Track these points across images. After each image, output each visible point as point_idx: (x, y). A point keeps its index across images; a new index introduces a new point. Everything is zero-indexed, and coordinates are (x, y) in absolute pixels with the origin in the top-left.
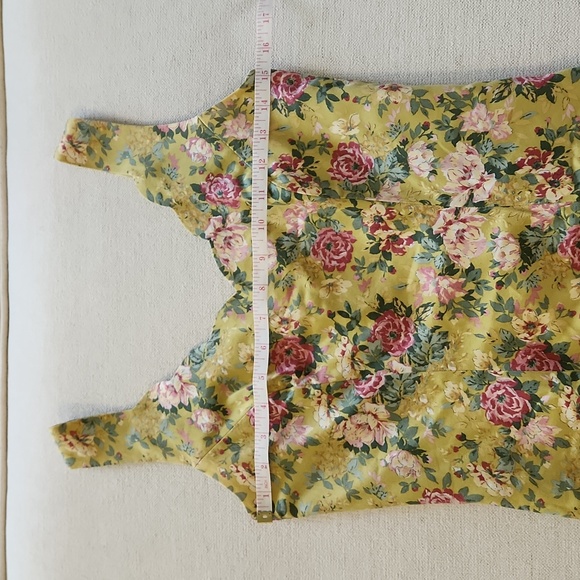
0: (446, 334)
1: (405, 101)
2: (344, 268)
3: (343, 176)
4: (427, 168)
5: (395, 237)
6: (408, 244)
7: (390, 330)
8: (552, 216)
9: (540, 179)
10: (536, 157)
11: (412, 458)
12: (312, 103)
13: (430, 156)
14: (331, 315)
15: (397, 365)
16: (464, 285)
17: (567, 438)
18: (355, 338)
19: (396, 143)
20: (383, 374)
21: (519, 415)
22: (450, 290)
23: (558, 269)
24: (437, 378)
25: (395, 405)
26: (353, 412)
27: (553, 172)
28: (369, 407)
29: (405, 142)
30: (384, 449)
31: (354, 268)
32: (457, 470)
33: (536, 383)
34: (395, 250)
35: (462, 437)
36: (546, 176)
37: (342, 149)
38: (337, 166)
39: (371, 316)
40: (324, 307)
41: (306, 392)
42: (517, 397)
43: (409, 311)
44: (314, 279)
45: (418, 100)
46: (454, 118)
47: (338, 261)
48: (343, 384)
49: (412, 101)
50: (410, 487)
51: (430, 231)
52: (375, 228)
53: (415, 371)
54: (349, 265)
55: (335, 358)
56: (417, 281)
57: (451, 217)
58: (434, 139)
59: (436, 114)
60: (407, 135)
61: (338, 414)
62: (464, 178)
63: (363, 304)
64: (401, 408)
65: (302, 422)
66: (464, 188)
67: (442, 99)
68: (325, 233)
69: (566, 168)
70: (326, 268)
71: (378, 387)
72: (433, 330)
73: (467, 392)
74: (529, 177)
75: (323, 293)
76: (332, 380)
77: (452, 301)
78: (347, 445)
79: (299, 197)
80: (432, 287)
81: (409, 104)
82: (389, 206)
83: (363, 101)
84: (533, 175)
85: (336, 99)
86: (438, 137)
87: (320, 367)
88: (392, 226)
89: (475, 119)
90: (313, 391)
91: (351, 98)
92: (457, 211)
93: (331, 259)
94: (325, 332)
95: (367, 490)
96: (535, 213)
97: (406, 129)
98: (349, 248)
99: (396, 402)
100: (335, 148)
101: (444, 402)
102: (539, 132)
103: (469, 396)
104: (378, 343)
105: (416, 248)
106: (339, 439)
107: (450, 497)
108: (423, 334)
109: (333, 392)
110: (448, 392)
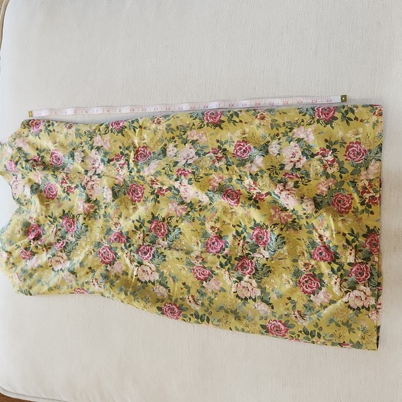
0: (87, 226)
2: (54, 198)
3: (54, 163)
4: (81, 159)
5: (70, 186)
6: (74, 189)
7: (68, 224)
8: (123, 180)
9: (118, 165)
10: (118, 157)
11: (72, 275)
12: (42, 133)
13: (83, 155)
14: (46, 217)
15: (70, 238)
16: (94, 207)
17: (127, 271)
18: (57, 225)
19: (71, 149)
20: (65, 241)
21: (111, 260)
22: (88, 208)
23: (127, 201)
24: (84, 244)
25: (69, 254)
26: (54, 255)
27: (122, 163)
28: (60, 254)
29: (74, 149)
30: (63, 271)
31: (57, 199)
32: (86, 281)
33: (117, 248)
34: (70, 191)
35: (90, 268)
36: (120, 164)
37: (54, 152)
38: (52, 159)
39: (61, 217)
40: (43, 213)
41: (37, 247)
42: (110, 253)
43: (74, 217)
44: (42, 201)
46: (90, 140)
47: (53, 195)
48: (51, 244)
49: (76, 133)
50: (70, 287)
51: (81, 184)
52: (62, 183)
53: (77, 241)
54: (56, 197)
55: (49, 234)
56: (77, 204)
57: (89, 179)
58: (84, 148)
59: (84, 139)
60: (75, 146)
61: (49, 256)
62: (93, 164)
63: (57, 213)
64: (71, 255)
65: (38, 258)
66: (93, 168)
67: (85, 133)
68: (48, 184)
69: (127, 162)
70: (47, 198)
71: (63, 246)
72: (82, 224)
74: (114, 165)
75: (44, 208)
76: (46, 242)
77: (89, 213)
78: (53, 269)
79: (35, 169)
80: (82, 207)
81: (74, 134)
82: (67, 174)
83: (60, 133)
84: (116, 164)
85: (51, 132)
86: (86, 148)
87: (43, 237)
88: (68, 182)
89: (98, 140)
90: (39, 247)
91: (56, 131)
92: (91, 177)
93: (50, 195)
94: (46, 223)
95: (55, 287)
96: (117, 179)
97: (75, 144)
98: (56, 190)
99: (69, 252)
100: (52, 151)
101: (85, 253)
102: (120, 148)
103: (94, 251)
104: (64, 228)
105: (77, 191)
106: (50, 266)
107: (84, 291)
108: (79, 225)
109: (48, 247)
110: (87, 249)
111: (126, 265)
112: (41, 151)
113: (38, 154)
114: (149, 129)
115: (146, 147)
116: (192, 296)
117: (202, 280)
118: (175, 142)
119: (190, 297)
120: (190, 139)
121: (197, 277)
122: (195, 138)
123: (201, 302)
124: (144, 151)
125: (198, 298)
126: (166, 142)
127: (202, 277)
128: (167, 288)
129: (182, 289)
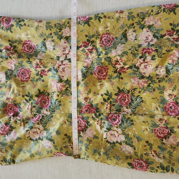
0: (60, 102)
1: (44, 26)
2: (28, 81)
3: (26, 51)
4: (52, 48)
5: (43, 70)
6: (48, 72)
7: (43, 101)
8: (90, 63)
9: (87, 51)
10: (85, 44)
11: (50, 142)
12: (14, 27)
13: (53, 44)
14: (23, 96)
15: (45, 112)
16: (65, 85)
17: (98, 136)
18: (32, 103)
19: (42, 40)
20: (41, 115)
21: (83, 127)
22: (61, 87)
23: (94, 80)
24: (58, 116)
25: (45, 125)
26: (32, 128)
27: (90, 48)
28: (37, 126)
29: (45, 39)
30: (42, 140)
31: (31, 81)
32: (64, 146)
33: (88, 117)
34: (44, 74)
35: (66, 135)
36: (88, 50)
37: (26, 42)
38: (24, 48)
39: (36, 96)
40: (21, 94)
41: (16, 122)
42: (83, 122)
43: (49, 94)
44: (18, 84)
45: (48, 25)
46: (60, 31)
47: (26, 78)
48: (28, 119)
49: (46, 26)
50: (50, 152)
51: (54, 68)
52: (36, 67)
53: (51, 114)
54: (29, 80)
55: (25, 110)
56: (51, 84)
57: (60, 63)
58: (54, 38)
59: (54, 30)
60: (45, 37)
61: (27, 129)
62: (64, 51)
63: (34, 92)
64: (47, 126)
65: (16, 132)
66: (64, 54)
67: (55, 25)
68: (21, 69)
69: (94, 47)
70: (22, 81)
71: (39, 119)
72: (56, 100)
73: (67, 120)
74: (83, 50)
75: (21, 89)
76: (24, 118)
77: (61, 91)
78: (31, 139)
79: (10, 57)
80: (55, 86)
81: (45, 27)
82: (40, 60)
83: (30, 26)
84: (85, 50)
85: (22, 26)
86: (55, 38)
87: (21, 113)
88: (42, 66)
90: (18, 121)
91: (27, 25)
92: (62, 62)
93: (24, 78)
94: (22, 102)
95: (36, 154)
96: (85, 62)
97: (45, 35)
98: (29, 74)
99: (45, 124)
100: (24, 42)
101: (60, 124)
102: (86, 36)
103: (68, 121)
104: (39, 105)
105: (50, 74)
106: (28, 137)
107: (63, 155)
108: (53, 102)
109: (25, 121)
110: (61, 120)
111: (97, 131)
112: (13, 42)
113: (10, 45)
114: (113, 18)
115: (109, 34)
116: (154, 151)
117: (162, 138)
118: (134, 28)
119: (153, 152)
120: (147, 24)
121: (158, 136)
122: (151, 23)
123: (162, 155)
124: (107, 37)
125: (160, 153)
126: (126, 28)
127: (162, 135)
128: (132, 146)
129: (145, 146)
